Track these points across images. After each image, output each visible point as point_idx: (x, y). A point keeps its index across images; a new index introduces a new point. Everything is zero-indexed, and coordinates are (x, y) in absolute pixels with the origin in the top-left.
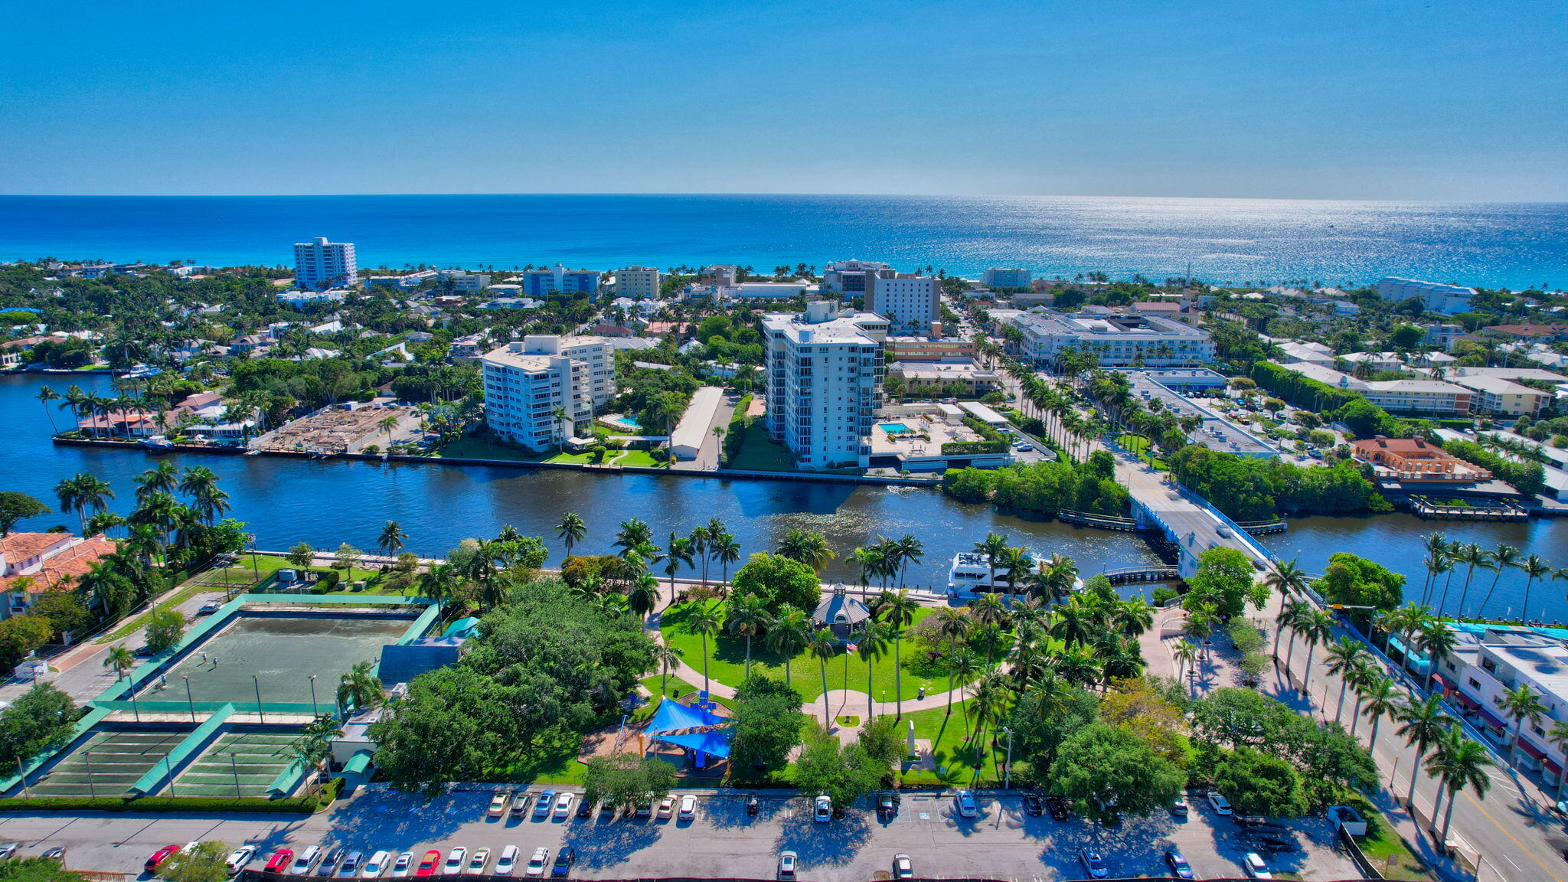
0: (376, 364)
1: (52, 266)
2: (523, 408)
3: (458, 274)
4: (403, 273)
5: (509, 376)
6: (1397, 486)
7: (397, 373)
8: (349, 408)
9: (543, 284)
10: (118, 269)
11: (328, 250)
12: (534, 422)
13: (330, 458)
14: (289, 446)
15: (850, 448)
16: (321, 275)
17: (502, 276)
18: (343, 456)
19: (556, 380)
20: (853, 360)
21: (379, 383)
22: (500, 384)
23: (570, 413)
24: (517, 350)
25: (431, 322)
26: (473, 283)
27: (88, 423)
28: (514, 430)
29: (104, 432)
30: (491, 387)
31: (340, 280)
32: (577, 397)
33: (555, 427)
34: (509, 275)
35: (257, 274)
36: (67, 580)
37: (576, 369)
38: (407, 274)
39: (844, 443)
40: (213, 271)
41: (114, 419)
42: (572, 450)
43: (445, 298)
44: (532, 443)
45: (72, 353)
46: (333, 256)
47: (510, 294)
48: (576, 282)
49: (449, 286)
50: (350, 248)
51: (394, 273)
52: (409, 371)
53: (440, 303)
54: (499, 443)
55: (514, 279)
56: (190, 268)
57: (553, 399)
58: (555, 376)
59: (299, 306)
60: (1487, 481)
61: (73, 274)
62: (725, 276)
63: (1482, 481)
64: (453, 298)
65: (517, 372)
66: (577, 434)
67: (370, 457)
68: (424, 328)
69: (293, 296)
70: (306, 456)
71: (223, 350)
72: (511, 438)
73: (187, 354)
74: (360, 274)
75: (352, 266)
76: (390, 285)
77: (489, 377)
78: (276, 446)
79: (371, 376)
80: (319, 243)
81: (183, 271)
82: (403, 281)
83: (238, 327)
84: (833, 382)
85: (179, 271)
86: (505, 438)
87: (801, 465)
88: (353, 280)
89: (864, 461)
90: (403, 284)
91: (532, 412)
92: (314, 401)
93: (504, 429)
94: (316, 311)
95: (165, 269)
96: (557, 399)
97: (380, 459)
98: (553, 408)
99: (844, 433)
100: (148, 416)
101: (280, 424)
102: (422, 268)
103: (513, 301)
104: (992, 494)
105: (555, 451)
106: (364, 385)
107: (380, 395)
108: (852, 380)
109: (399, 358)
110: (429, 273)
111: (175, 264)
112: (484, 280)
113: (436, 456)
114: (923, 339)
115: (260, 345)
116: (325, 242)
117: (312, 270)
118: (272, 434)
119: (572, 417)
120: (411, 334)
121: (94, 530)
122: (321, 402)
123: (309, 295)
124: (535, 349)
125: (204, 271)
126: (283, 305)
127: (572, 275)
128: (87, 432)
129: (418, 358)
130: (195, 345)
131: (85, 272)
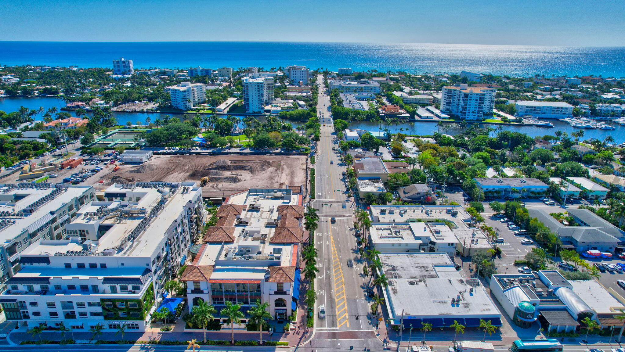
0: (142, 92)
1: (30, 67)
2: (180, 99)
3: (167, 70)
4: (149, 70)
5: (177, 92)
6: (383, 115)
7: (148, 95)
8: (136, 103)
9: (194, 72)
10: (52, 68)
11: (124, 62)
12: (182, 103)
13: (132, 112)
14: (121, 110)
15: (259, 108)
16: (122, 70)
17: (182, 71)
18: (135, 112)
19: (188, 92)
20: (258, 86)
21: (143, 97)
22: (174, 94)
23: (192, 100)
24: (179, 86)
25: (158, 84)
26: (172, 73)
27: (69, 105)
28: (178, 106)
29: (73, 107)
30: (172, 97)
31: (129, 72)
32: (194, 97)
33: (188, 104)
34: (184, 70)
35: (100, 70)
36: (84, 124)
37: (193, 90)
38: (151, 70)
39: (258, 107)
40: (85, 69)
41: (76, 103)
42: (192, 110)
43: (162, 77)
44: (182, 108)
45: (54, 91)
46: (127, 64)
47: (183, 76)
48: (204, 72)
49: (164, 73)
50: (131, 62)
51: (146, 70)
52: (151, 94)
53: (161, 78)
54: (175, 109)
55: (186, 72)
56: (77, 68)
57: (187, 97)
58: (188, 91)
59: (117, 79)
60: (406, 114)
61: (37, 70)
62: (253, 70)
63: (404, 114)
64: (165, 77)
65: (178, 90)
66: (194, 106)
67: (142, 112)
68: (156, 85)
69: (115, 76)
70: (126, 112)
71: (98, 90)
72: (177, 107)
73: (87, 91)
74: (135, 70)
75: (132, 67)
76: (145, 74)
77: (172, 92)
78: (118, 110)
79: (141, 95)
80: (121, 60)
81: (75, 69)
82: (149, 72)
83: (100, 84)
84: (254, 92)
85: (73, 69)
86: (176, 108)
87: (247, 112)
88: (133, 72)
89: (262, 111)
90: (149, 73)
91: (182, 100)
92: (126, 101)
93: (175, 105)
94: (123, 80)
95: (69, 69)
96: (189, 97)
97: (145, 112)
98: (187, 99)
99: (257, 104)
100: (84, 103)
101: (118, 106)
102: (155, 68)
103: (183, 78)
104: (288, 117)
105: (188, 110)
106: (139, 97)
107: (144, 100)
108: (259, 91)
109: (148, 91)
110: (158, 70)
111: (72, 67)
112: (175, 72)
113: (158, 111)
114: (297, 86)
115: (108, 88)
116: (123, 59)
117: (119, 69)
118: (116, 107)
119: (192, 101)
120: (152, 87)
121: (84, 119)
122: (128, 101)
123: (120, 76)
124: (183, 85)
125: (82, 69)
126: (112, 79)
127: (203, 70)
128: (68, 107)
129: (154, 91)
130: (89, 88)
131: (41, 69)
